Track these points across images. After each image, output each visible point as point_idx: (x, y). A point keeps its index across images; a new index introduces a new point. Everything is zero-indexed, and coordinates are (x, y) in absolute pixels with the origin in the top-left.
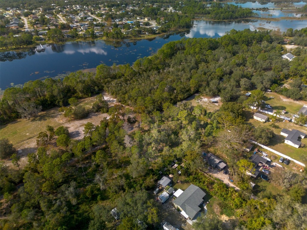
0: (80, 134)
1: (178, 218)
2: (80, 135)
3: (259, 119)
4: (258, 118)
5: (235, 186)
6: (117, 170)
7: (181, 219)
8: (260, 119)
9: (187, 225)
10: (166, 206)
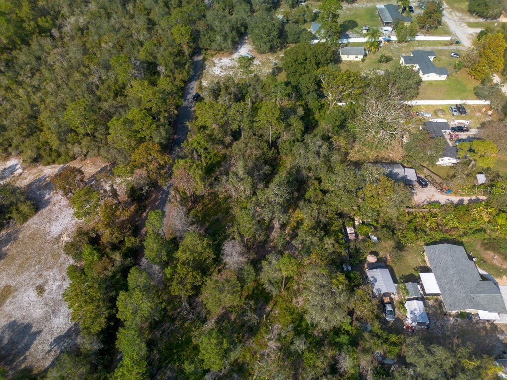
0: (29, 326)
1: (478, 330)
2: (34, 329)
3: (352, 58)
4: (350, 56)
5: (461, 198)
6: (258, 336)
7: (485, 328)
8: (355, 56)
9: (503, 329)
10: (438, 327)
